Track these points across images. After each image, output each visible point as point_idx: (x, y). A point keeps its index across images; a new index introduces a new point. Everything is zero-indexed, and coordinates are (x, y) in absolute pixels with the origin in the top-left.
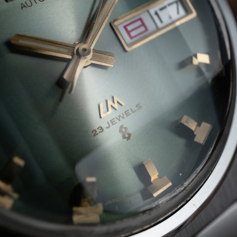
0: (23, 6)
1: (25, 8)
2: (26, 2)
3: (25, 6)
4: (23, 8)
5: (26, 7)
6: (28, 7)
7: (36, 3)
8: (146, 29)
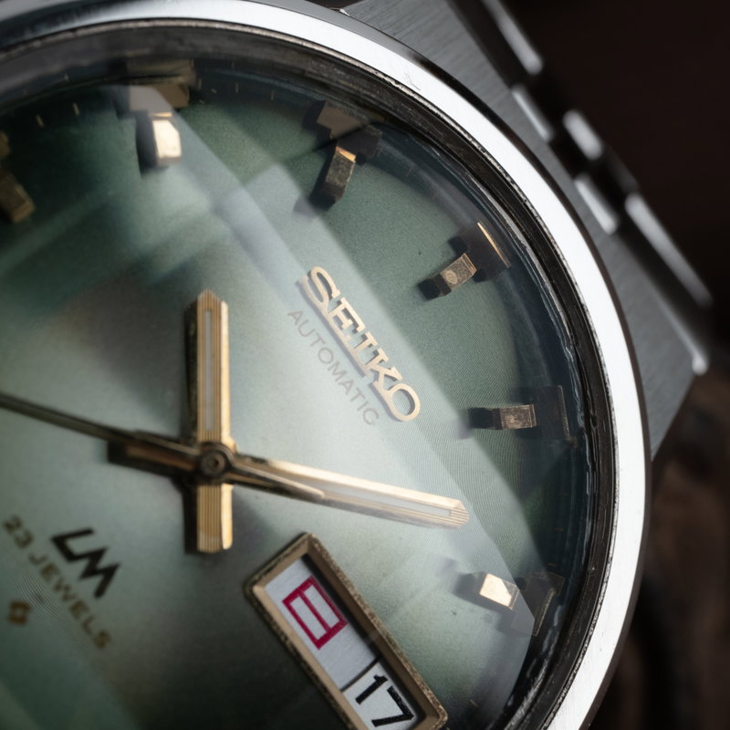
0: (297, 316)
1: (294, 321)
2: (307, 321)
3: (297, 320)
4: (291, 318)
5: (296, 324)
6: (297, 327)
7: (312, 345)
8: (319, 643)
